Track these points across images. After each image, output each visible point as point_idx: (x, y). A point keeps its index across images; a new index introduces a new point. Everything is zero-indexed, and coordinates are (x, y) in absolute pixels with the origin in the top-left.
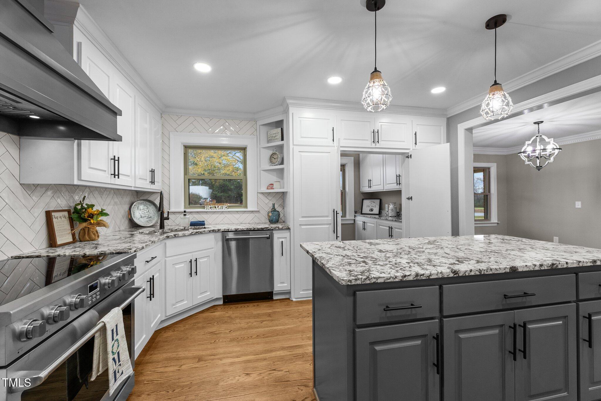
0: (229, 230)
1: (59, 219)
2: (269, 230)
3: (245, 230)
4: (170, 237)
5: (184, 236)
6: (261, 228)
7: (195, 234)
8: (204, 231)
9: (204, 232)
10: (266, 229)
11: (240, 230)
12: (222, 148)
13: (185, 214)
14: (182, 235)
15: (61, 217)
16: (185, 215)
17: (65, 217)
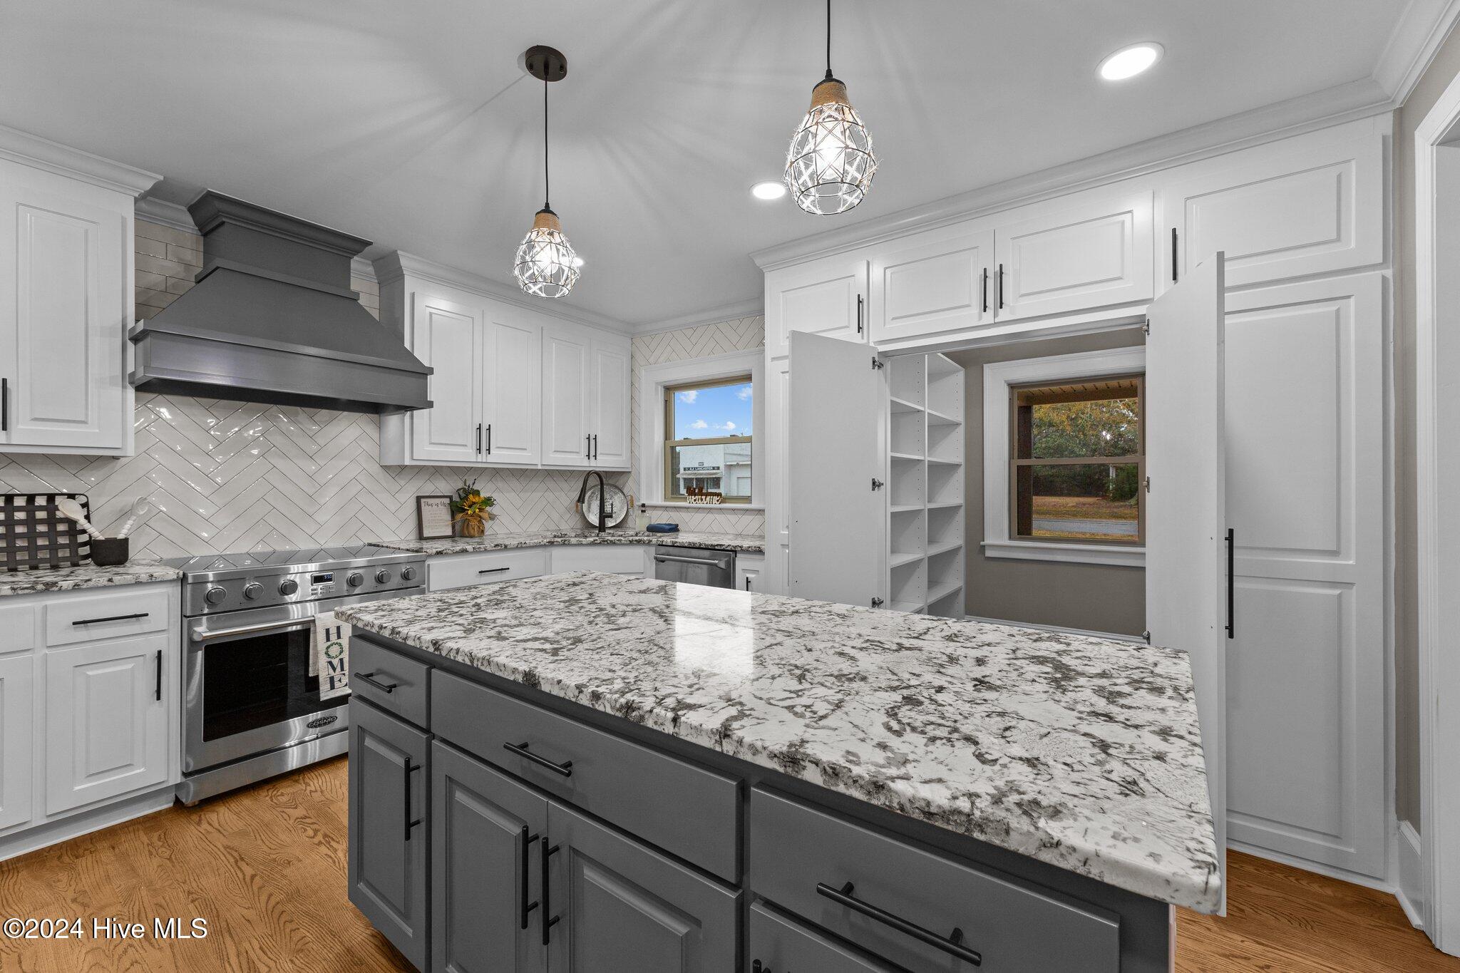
0: (664, 544)
1: (435, 507)
2: (723, 550)
3: (686, 545)
4: (555, 543)
5: (580, 544)
6: (712, 545)
7: (600, 543)
8: (618, 540)
9: (619, 542)
10: (719, 548)
11: (678, 544)
12: (719, 382)
13: (644, 509)
14: (575, 542)
15: (437, 505)
16: (642, 511)
17: (444, 504)
